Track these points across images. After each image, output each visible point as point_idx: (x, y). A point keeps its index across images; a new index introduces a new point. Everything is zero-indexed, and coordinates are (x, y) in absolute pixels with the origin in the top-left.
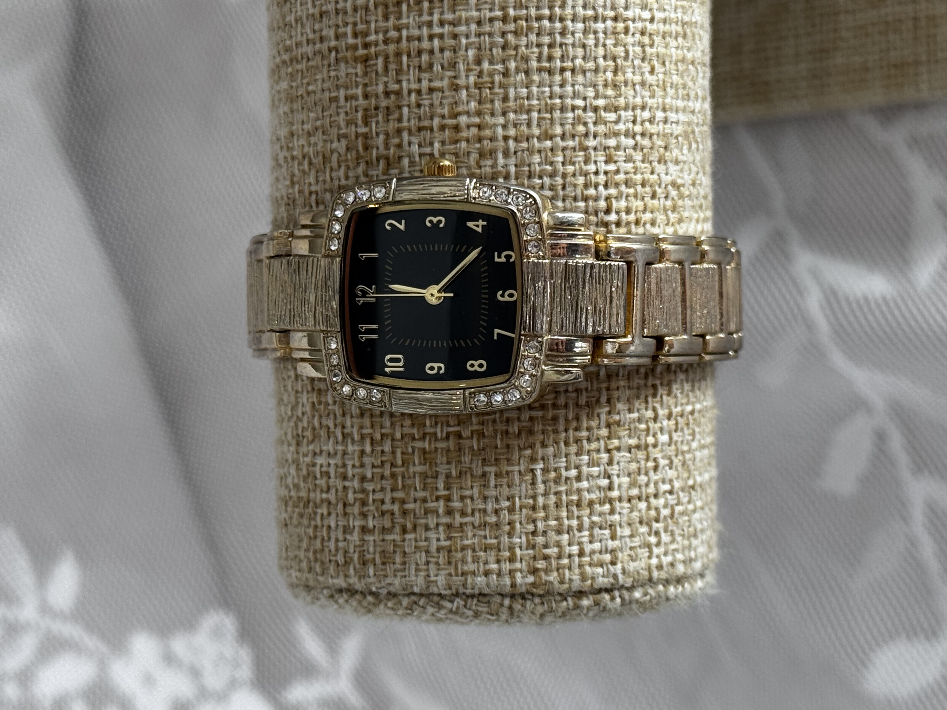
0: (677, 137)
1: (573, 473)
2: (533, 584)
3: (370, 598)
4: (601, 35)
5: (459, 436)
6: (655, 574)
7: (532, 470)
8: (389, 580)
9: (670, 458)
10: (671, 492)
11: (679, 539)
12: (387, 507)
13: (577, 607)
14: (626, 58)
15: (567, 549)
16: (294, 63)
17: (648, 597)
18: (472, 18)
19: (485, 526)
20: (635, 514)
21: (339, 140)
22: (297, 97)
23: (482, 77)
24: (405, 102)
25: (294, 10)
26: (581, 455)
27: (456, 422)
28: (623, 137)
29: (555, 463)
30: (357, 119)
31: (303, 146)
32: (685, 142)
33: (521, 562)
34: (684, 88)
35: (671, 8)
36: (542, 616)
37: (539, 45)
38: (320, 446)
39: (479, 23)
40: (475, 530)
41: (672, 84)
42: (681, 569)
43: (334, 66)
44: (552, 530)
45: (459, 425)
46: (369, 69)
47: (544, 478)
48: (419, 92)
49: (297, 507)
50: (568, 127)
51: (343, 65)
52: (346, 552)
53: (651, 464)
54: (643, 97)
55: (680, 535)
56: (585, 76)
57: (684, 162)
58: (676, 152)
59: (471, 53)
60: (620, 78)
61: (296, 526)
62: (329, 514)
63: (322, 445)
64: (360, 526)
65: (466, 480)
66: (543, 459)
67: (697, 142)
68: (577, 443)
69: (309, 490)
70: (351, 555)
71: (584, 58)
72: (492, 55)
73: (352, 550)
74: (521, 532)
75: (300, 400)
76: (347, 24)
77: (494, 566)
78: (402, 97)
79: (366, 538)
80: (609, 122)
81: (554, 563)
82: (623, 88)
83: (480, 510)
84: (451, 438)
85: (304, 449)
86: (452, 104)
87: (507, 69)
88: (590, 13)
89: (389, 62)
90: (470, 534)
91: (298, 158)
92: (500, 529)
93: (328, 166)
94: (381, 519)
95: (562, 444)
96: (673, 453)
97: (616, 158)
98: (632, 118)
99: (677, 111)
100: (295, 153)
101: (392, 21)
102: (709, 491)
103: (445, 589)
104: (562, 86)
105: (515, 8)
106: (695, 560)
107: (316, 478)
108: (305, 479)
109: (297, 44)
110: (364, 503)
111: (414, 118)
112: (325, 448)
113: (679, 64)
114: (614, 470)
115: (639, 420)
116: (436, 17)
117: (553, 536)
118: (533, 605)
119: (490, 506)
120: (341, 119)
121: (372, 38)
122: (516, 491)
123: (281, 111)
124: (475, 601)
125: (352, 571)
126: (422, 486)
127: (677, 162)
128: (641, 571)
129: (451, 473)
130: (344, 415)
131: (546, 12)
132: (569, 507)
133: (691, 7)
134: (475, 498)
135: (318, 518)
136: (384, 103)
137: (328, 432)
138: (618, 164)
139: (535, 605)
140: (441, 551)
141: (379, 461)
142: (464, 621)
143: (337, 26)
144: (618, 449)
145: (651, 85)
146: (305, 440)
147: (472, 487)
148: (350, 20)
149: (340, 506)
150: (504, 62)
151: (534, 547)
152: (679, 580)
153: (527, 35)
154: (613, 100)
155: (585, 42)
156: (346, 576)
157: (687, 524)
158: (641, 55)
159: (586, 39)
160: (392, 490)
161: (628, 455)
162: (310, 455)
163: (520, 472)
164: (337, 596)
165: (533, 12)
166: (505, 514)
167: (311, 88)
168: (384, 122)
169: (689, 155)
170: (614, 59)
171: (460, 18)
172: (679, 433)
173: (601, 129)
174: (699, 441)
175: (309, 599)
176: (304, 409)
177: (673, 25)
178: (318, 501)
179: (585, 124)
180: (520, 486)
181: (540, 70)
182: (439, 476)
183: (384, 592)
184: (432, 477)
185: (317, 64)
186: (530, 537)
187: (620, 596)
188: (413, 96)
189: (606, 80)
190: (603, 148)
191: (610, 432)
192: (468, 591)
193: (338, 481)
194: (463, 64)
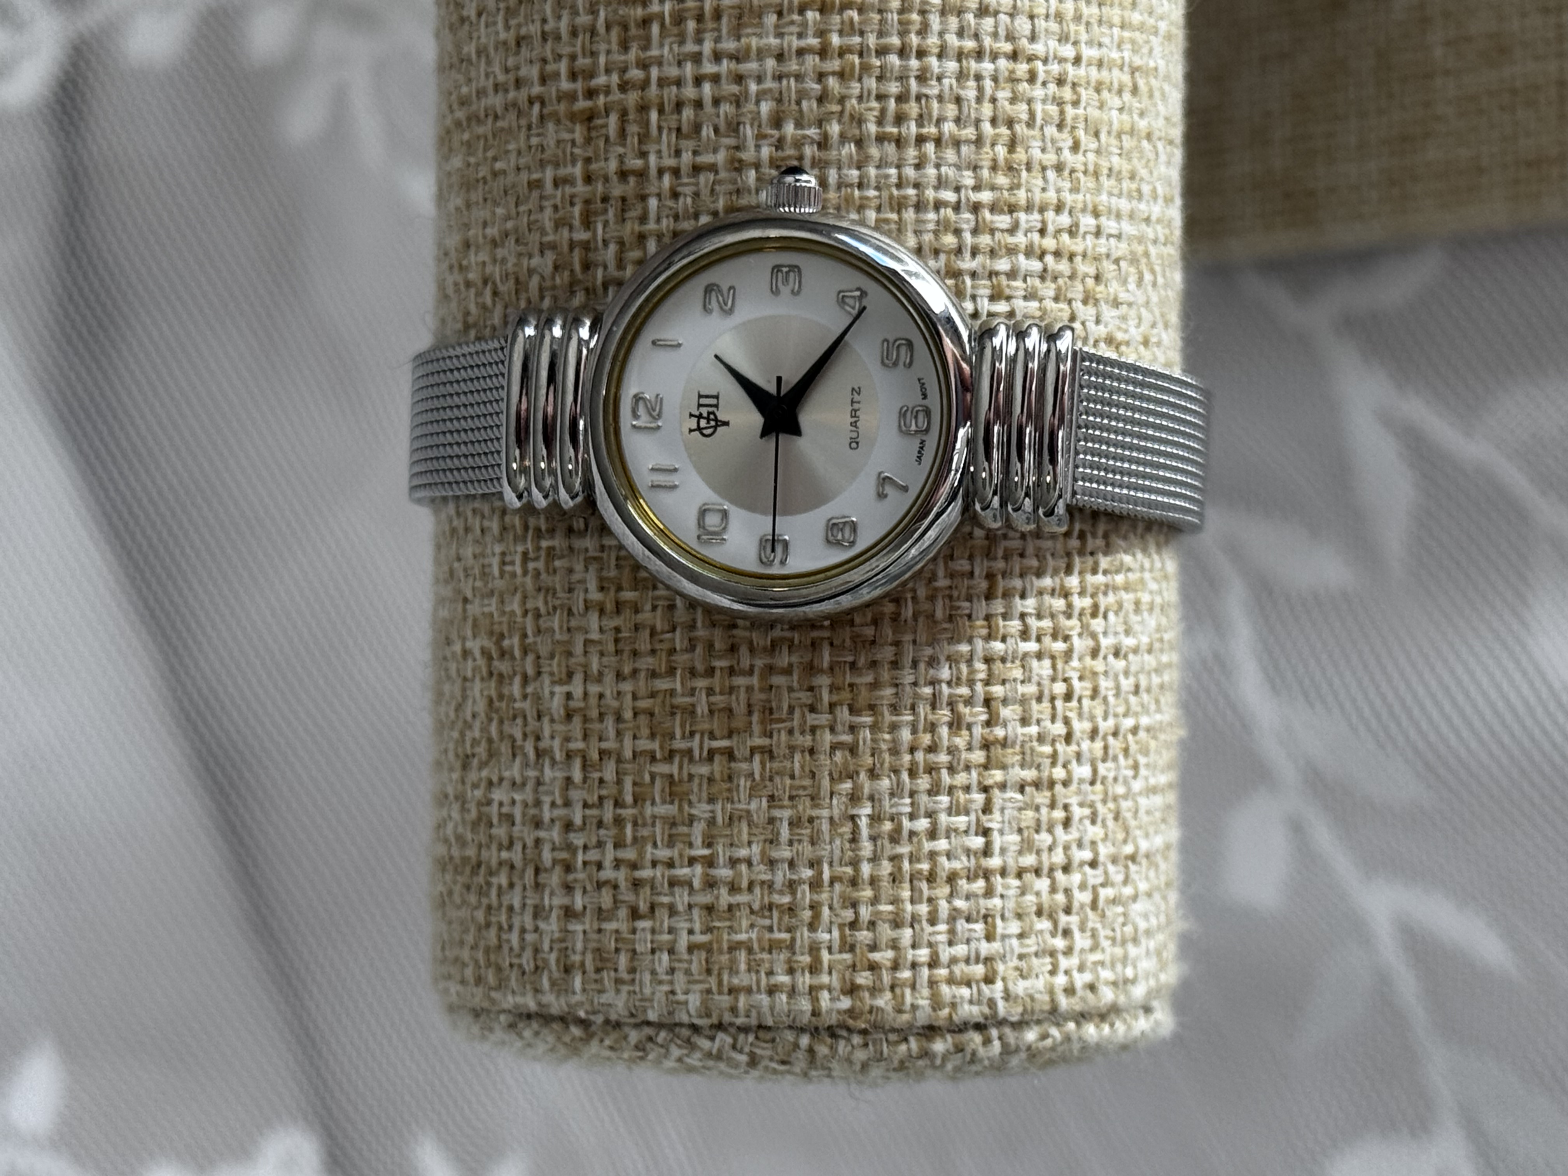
0: (1117, 261)
1: (923, 824)
2: (850, 1012)
3: (576, 1031)
4: (988, 84)
5: (730, 755)
6: (1064, 1002)
7: (853, 818)
8: (604, 998)
9: (1092, 805)
10: (1093, 864)
11: (1105, 944)
12: (608, 873)
13: (925, 1054)
14: (1030, 124)
15: (910, 954)
16: (474, 123)
17: (1049, 1042)
18: (769, 48)
19: (770, 909)
20: (1030, 898)
21: (542, 253)
22: (478, 181)
23: (783, 150)
24: (653, 189)
25: (475, 35)
26: (937, 793)
27: (725, 732)
28: (1021, 258)
29: (891, 806)
30: (573, 217)
31: (484, 263)
32: (1132, 270)
33: (830, 973)
34: (1132, 177)
35: (1112, 42)
36: (865, 1066)
37: (880, 97)
38: (500, 770)
39: (780, 57)
40: (753, 917)
41: (1110, 169)
42: (1107, 995)
43: (538, 127)
44: (884, 921)
45: (730, 736)
46: (594, 134)
47: (873, 833)
48: (676, 172)
49: (462, 873)
50: (928, 237)
51: (551, 126)
52: (537, 951)
53: (1059, 814)
54: (1058, 191)
55: (1107, 937)
56: (958, 152)
57: (1130, 305)
58: (1114, 287)
59: (765, 108)
60: (1020, 155)
61: (459, 907)
62: (511, 885)
63: (503, 768)
64: (561, 907)
65: (740, 832)
66: (872, 798)
67: (1153, 272)
68: (930, 773)
69: (480, 846)
70: (545, 956)
71: (958, 121)
72: (801, 111)
73: (546, 947)
74: (831, 922)
75: (468, 692)
76: (559, 57)
77: (783, 979)
78: (648, 180)
79: (571, 927)
80: (997, 229)
81: (886, 978)
82: (1024, 174)
83: (763, 883)
84: (717, 758)
85: (473, 776)
86: (731, 193)
87: (826, 136)
88: (970, 44)
89: (628, 121)
90: (745, 923)
91: (476, 284)
92: (796, 916)
93: (523, 296)
94: (596, 894)
95: (905, 776)
96: (1098, 798)
97: (1007, 292)
98: (1039, 226)
99: (1118, 216)
100: (471, 276)
101: (633, 53)
102: (1163, 866)
103: (700, 1017)
104: (918, 167)
105: (841, 33)
106: (1134, 981)
107: (491, 825)
108: (475, 825)
109: (478, 92)
110: (568, 868)
111: (667, 217)
112: (507, 774)
113: (1124, 137)
114: (994, 822)
115: (1041, 738)
116: (707, 47)
117: (886, 931)
118: (849, 1048)
119: (781, 876)
120: (547, 218)
121: (601, 80)
122: (824, 851)
123: (451, 206)
124: (751, 1038)
125: (545, 983)
126: (666, 837)
127: (1116, 303)
128: (1037, 996)
129: (714, 818)
130: (539, 717)
131: (895, 41)
132: (915, 882)
133: (1147, 42)
134: (755, 863)
135: (494, 892)
136: (617, 190)
137: (513, 747)
138: (1014, 301)
139: (853, 1046)
140: (695, 952)
141: (596, 798)
142: (733, 1071)
143: (544, 61)
144: (1003, 786)
145: (1073, 171)
146: (475, 762)
147: (750, 843)
148: (566, 50)
149: (530, 872)
150: (820, 123)
151: (852, 949)
152: (1104, 1015)
153: (860, 80)
154: (1006, 193)
155: (962, 93)
156: (537, 991)
157: (1121, 919)
158: (1057, 120)
159: (963, 88)
160: (616, 846)
161: (1019, 796)
162: (483, 785)
163: (831, 819)
164: (521, 1025)
165: (872, 40)
166: (804, 892)
167: (498, 165)
168: (616, 223)
169: (1139, 293)
170: (1010, 123)
171: (748, 49)
172: (1110, 764)
173: (985, 240)
174: (1146, 778)
175: (476, 1029)
176: (476, 709)
177: (1116, 72)
178: (494, 862)
179: (957, 232)
180: (830, 843)
181: (881, 139)
182: (695, 824)
183: (599, 1019)
184: (684, 824)
185: (510, 123)
186: (847, 932)
187: (1000, 1038)
188: (667, 179)
189: (994, 160)
190: (987, 274)
191: (988, 757)
192: (740, 1021)
193: (526, 829)
194: (752, 125)
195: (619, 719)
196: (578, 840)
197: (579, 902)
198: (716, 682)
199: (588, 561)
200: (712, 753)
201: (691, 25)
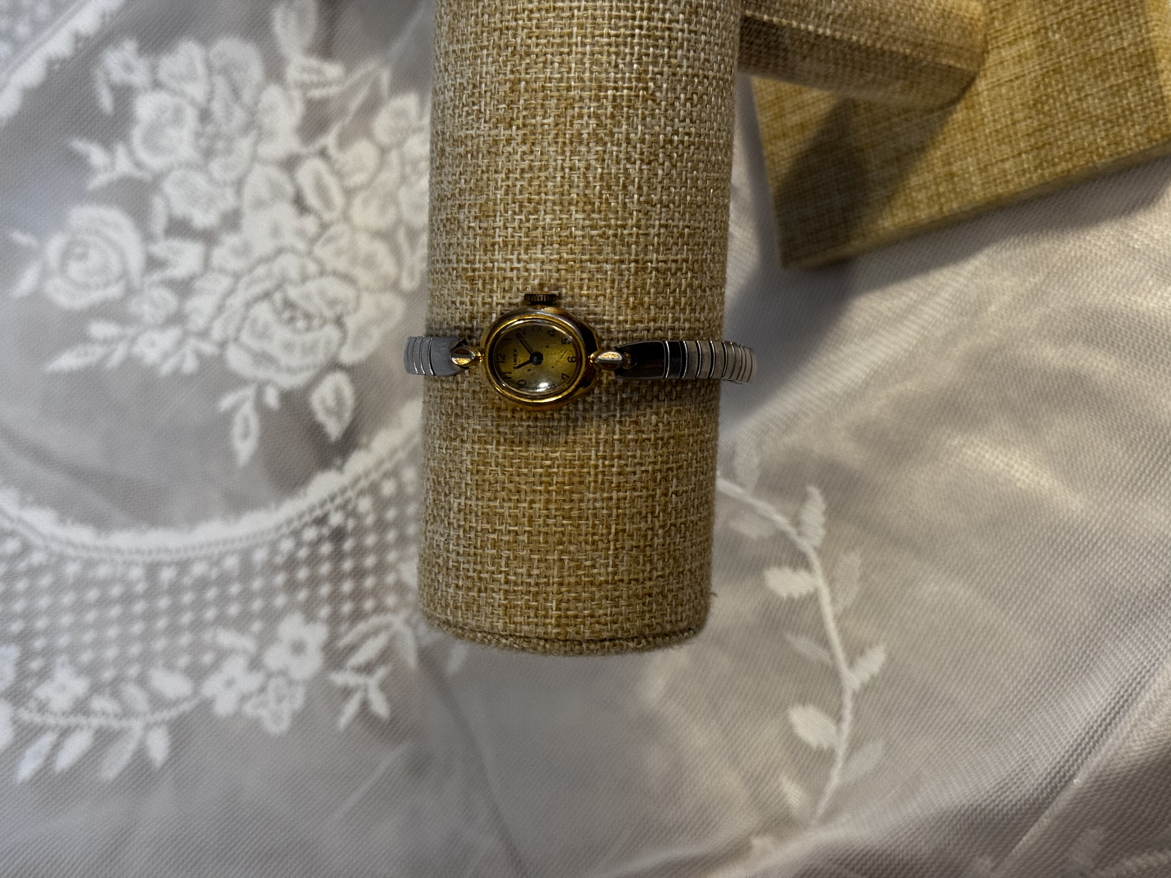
195: (477, 515)
196: (461, 559)
197: (461, 583)
198: (512, 505)
199: (468, 453)
200: (509, 532)
201: (510, 247)
